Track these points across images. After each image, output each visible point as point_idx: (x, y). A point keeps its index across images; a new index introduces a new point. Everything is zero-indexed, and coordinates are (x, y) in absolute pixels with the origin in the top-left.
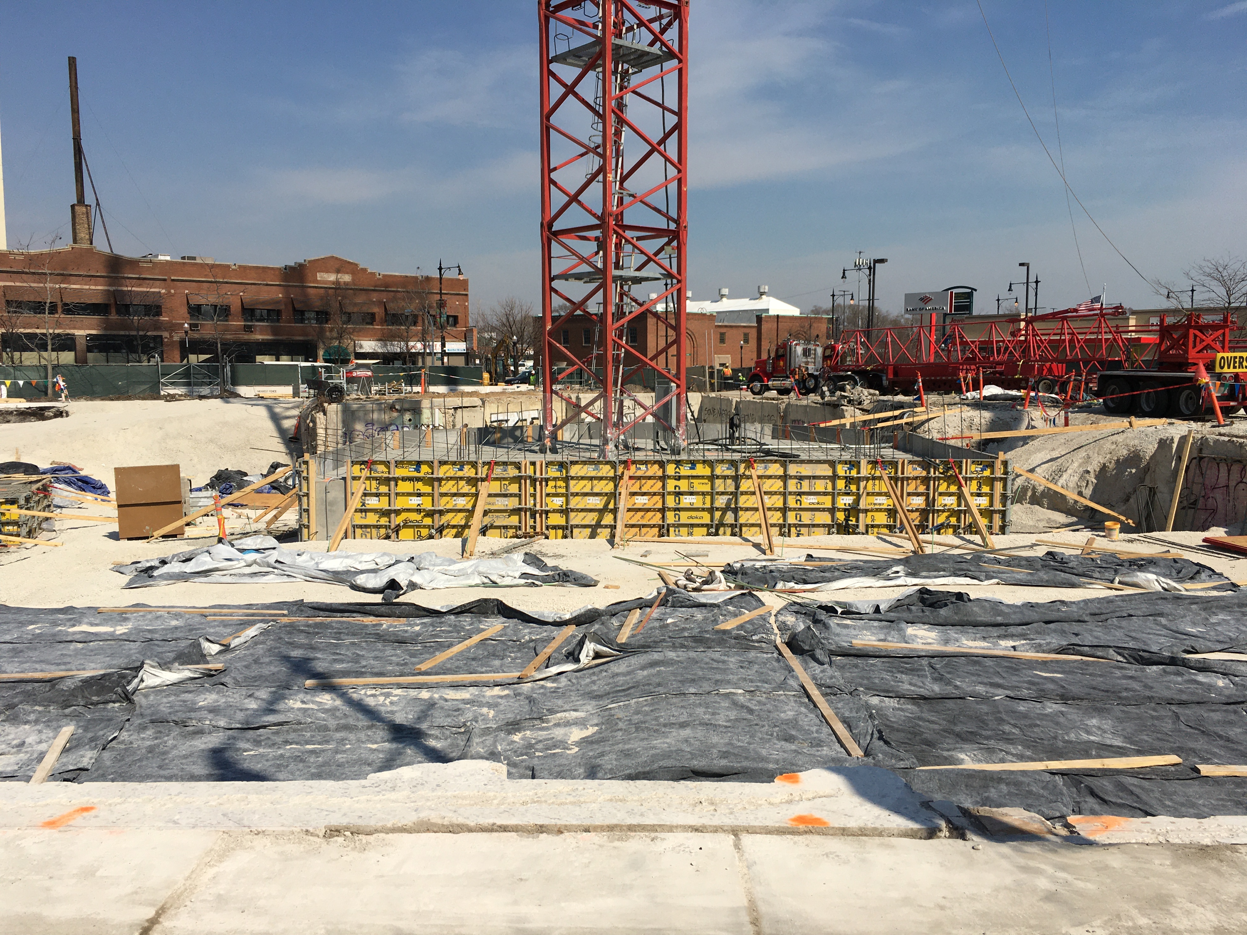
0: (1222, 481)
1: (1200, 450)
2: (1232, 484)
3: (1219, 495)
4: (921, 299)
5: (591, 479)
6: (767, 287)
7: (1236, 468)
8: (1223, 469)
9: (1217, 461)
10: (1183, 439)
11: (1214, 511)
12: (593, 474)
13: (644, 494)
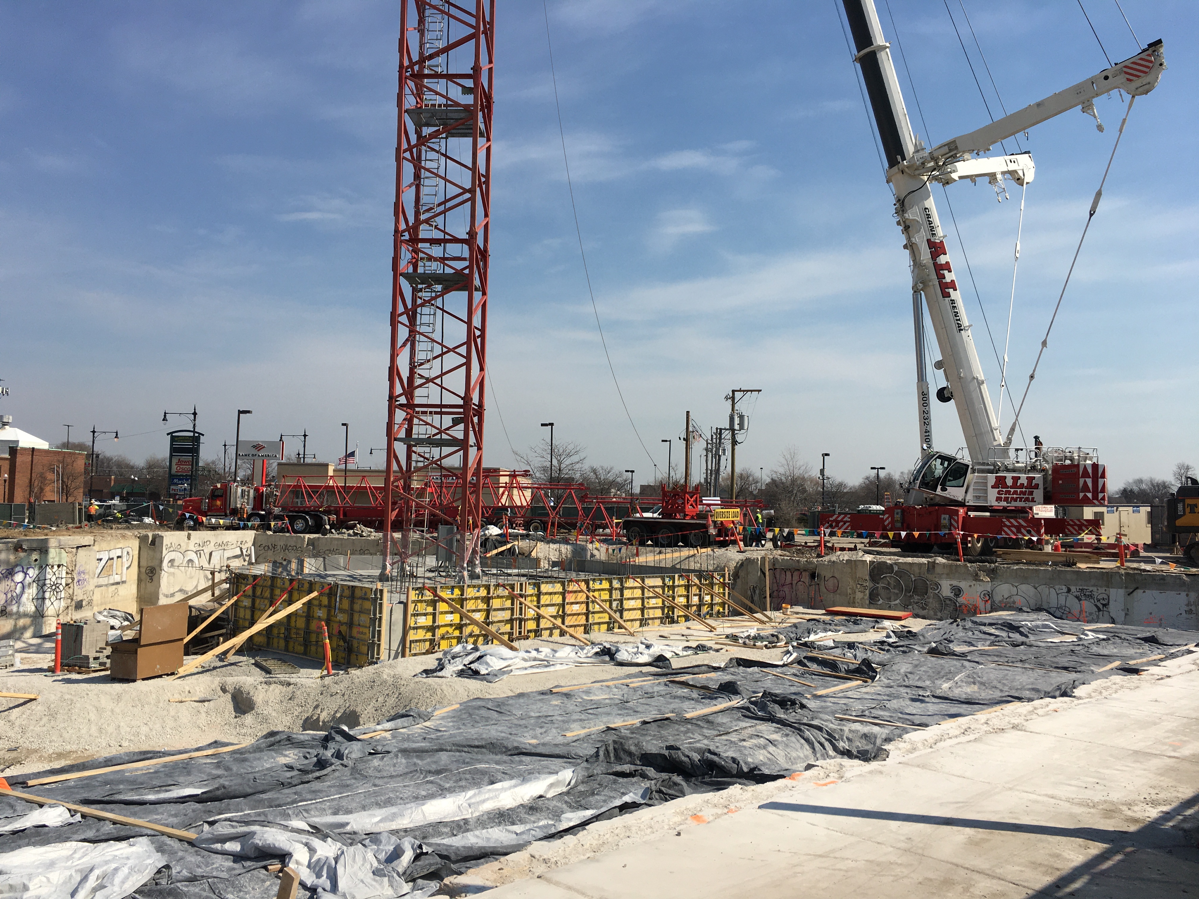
0: (788, 581)
1: (774, 565)
2: (794, 582)
3: (786, 589)
4: (254, 447)
5: (551, 594)
6: (11, 417)
7: (796, 574)
8: (789, 574)
9: (784, 570)
10: (763, 559)
11: (784, 598)
12: (551, 590)
13: (577, 603)
